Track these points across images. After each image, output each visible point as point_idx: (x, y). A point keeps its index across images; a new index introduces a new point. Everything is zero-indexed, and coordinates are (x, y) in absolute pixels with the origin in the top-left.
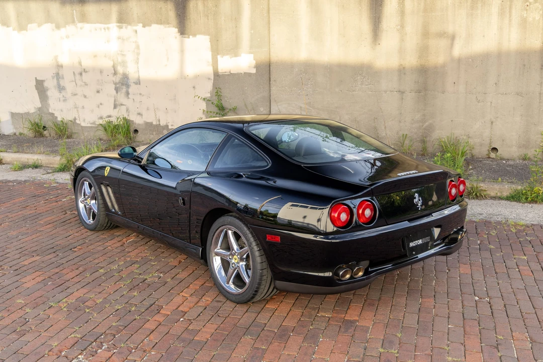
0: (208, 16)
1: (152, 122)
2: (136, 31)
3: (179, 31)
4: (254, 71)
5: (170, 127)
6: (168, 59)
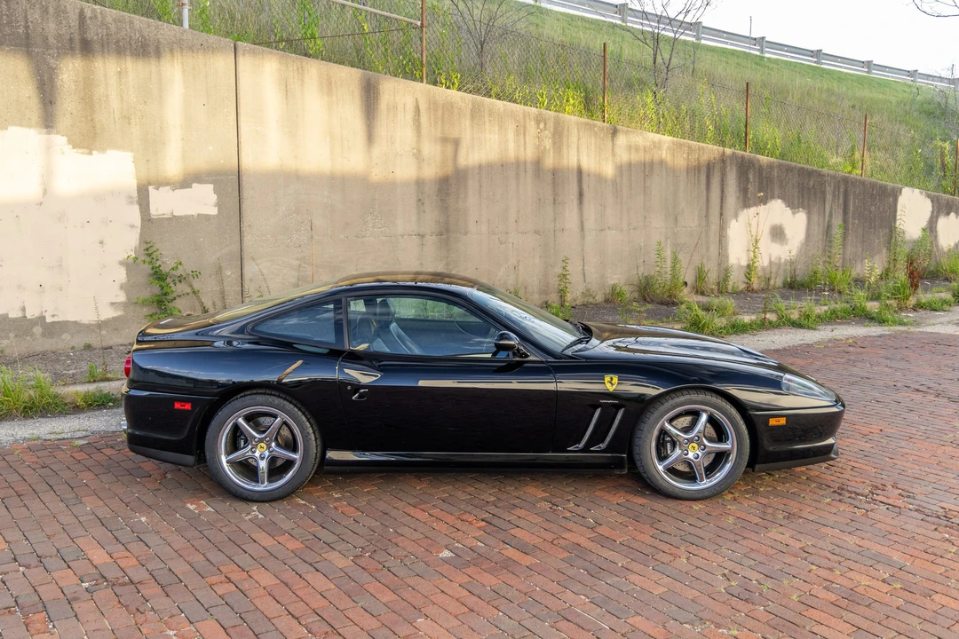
0: (129, 119)
1: (8, 314)
3: (70, 142)
4: (214, 211)
5: (49, 320)
6: (45, 192)
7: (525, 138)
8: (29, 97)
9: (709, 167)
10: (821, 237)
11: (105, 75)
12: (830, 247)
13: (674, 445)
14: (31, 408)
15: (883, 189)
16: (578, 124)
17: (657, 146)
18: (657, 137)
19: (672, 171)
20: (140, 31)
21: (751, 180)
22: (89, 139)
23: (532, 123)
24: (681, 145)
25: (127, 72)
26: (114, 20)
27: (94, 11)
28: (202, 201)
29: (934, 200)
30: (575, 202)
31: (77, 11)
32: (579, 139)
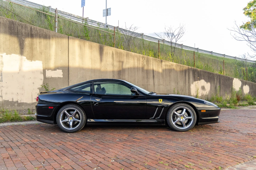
0: (42, 53)
1: (9, 100)
2: (2, 56)
3: (27, 58)
4: (62, 76)
5: (19, 102)
6: (20, 70)
7: (139, 62)
8: (17, 47)
9: (185, 71)
10: (214, 89)
11: (36, 42)
12: (217, 92)
13: (177, 117)
14: (13, 120)
15: (229, 78)
16: (152, 59)
17: (172, 65)
18: (172, 63)
19: (176, 71)
20: (45, 32)
21: (196, 74)
22: (31, 58)
23: (141, 58)
24: (178, 65)
25: (42, 42)
26: (39, 30)
27: (34, 27)
28: (59, 74)
29: (242, 81)
30: (152, 78)
31: (30, 27)
32: (153, 63)
